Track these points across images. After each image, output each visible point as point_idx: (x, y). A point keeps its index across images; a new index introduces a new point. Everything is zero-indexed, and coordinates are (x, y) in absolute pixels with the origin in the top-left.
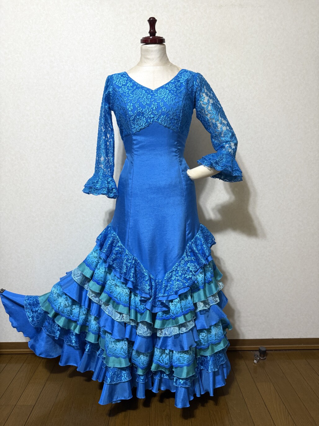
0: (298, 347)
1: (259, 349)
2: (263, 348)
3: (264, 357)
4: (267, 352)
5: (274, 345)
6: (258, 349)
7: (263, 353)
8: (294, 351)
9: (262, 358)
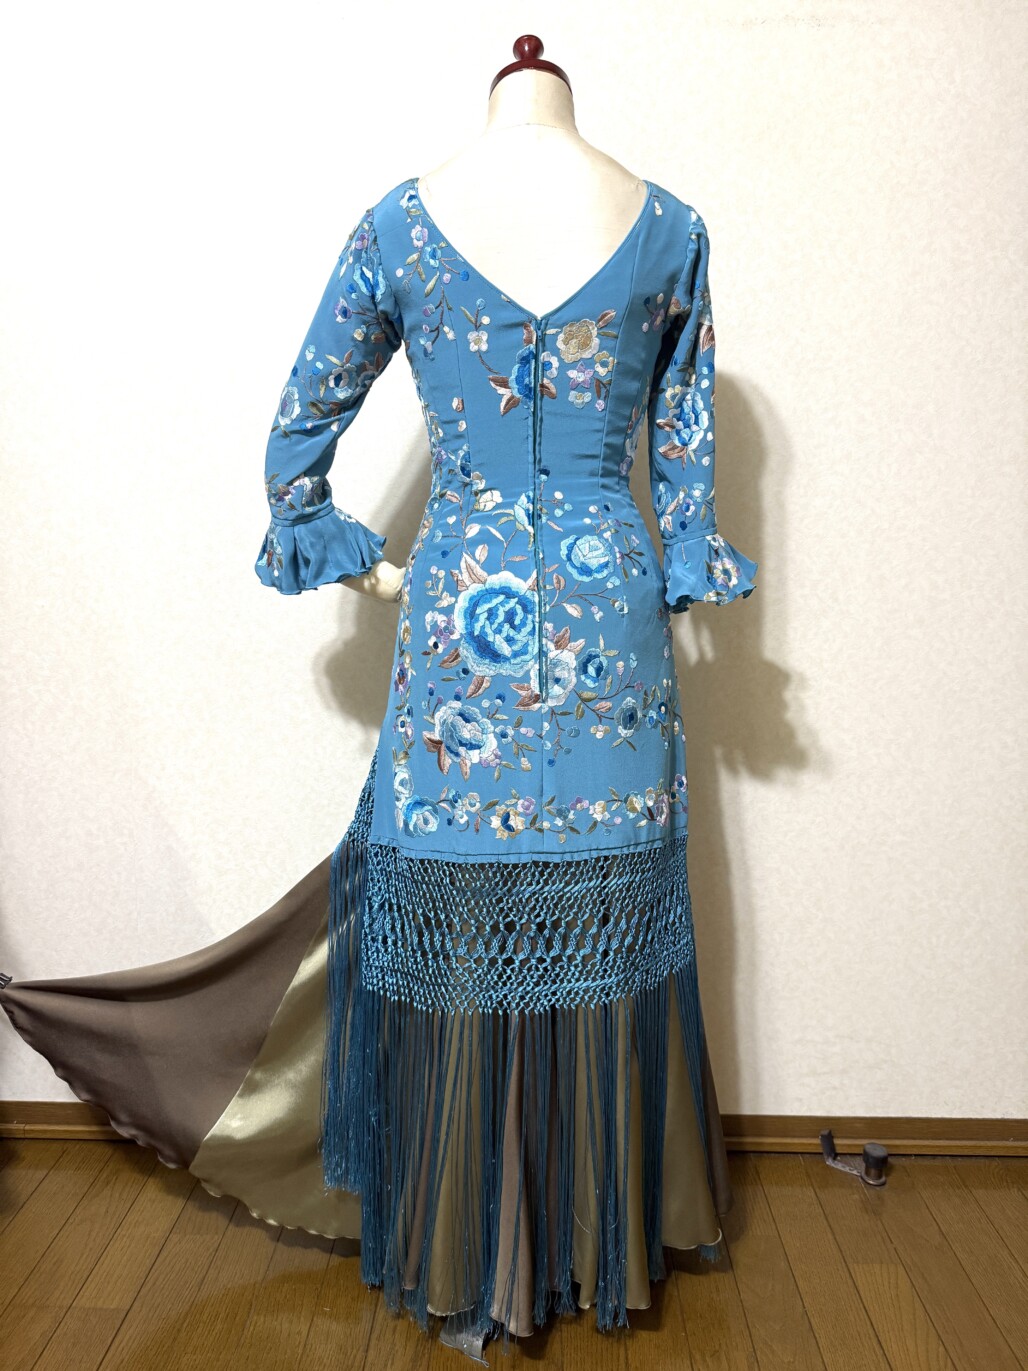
0: (993, 1147)
1: (864, 1151)
2: (877, 1148)
3: (880, 1177)
4: (890, 1160)
5: (914, 1139)
6: (862, 1152)
7: (879, 1166)
8: (983, 1160)
9: (873, 1180)
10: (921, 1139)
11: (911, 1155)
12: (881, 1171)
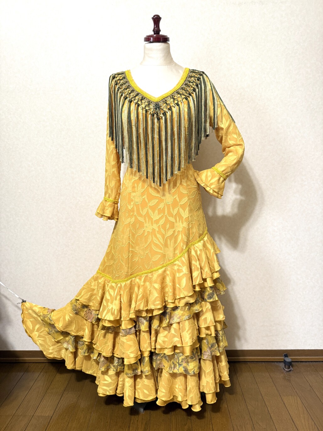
1: (284, 360)
2: (288, 360)
9: (287, 369)
11: (298, 362)
12: (290, 366)
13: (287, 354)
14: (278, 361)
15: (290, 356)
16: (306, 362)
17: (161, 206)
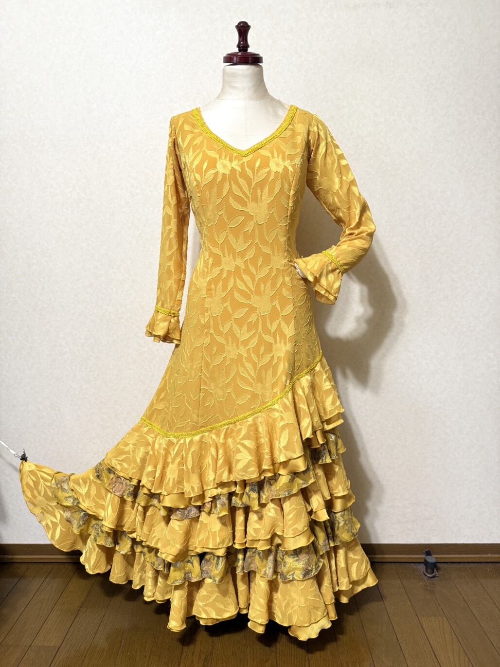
2: (431, 559)
3: (433, 572)
6: (423, 561)
7: (433, 567)
9: (429, 574)
10: (452, 554)
11: (448, 562)
12: (433, 570)
13: (429, 551)
14: (415, 561)
15: (435, 554)
16: (459, 563)
17: (253, 318)
